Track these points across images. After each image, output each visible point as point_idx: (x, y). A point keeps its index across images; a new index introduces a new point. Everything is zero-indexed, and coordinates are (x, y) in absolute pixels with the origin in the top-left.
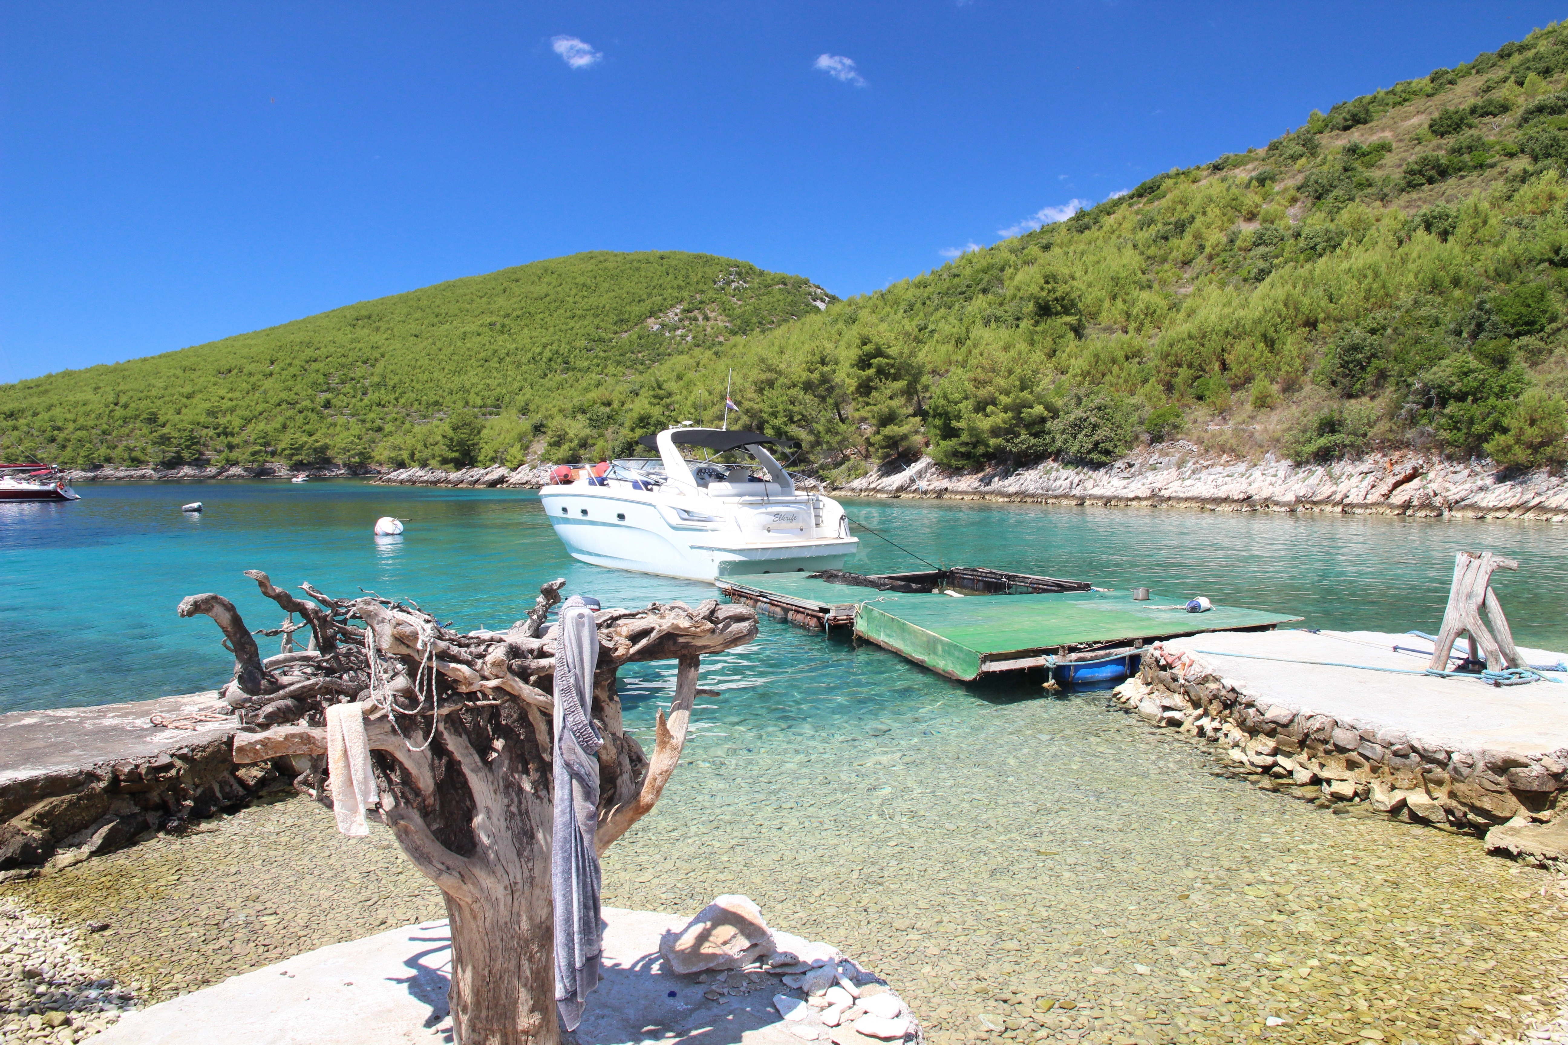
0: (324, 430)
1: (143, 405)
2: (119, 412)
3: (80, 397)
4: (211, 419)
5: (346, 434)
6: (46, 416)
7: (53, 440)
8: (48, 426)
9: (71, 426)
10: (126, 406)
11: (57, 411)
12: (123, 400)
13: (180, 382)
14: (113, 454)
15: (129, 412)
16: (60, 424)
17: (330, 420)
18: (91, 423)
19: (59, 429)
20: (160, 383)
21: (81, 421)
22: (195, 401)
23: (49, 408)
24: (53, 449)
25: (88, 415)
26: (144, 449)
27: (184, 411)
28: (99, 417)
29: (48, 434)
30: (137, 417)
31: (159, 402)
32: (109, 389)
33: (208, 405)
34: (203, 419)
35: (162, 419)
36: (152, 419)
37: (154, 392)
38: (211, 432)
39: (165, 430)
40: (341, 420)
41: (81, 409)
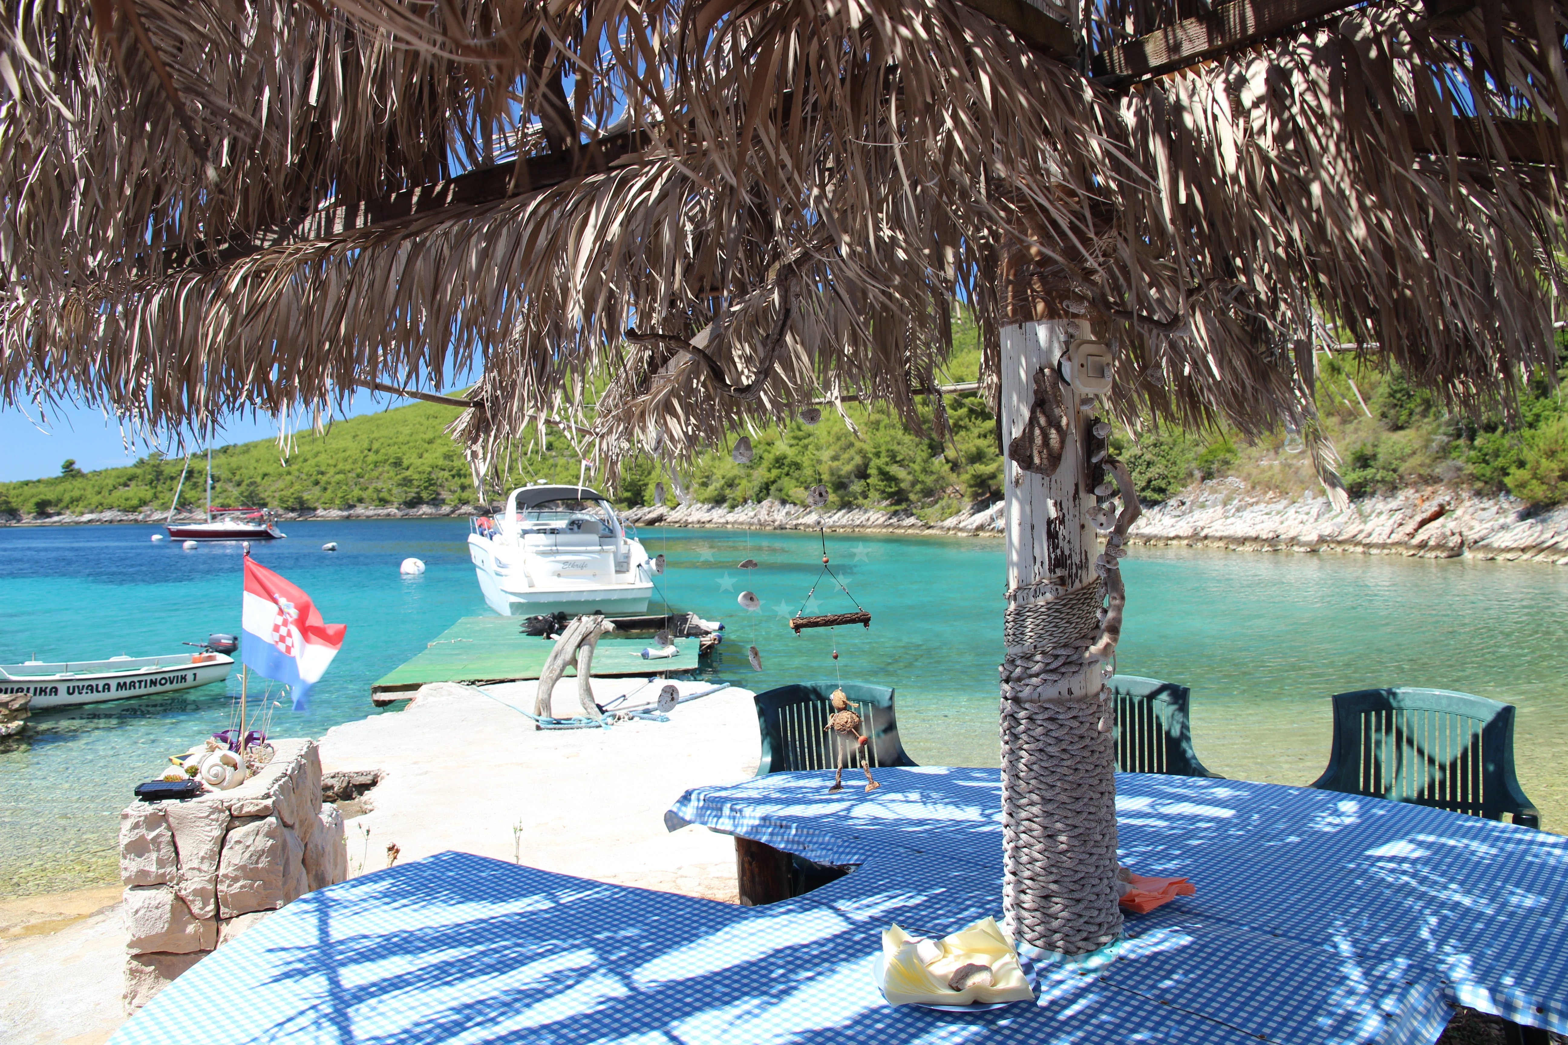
0: (546, 471)
1: (392, 450)
2: (372, 457)
3: (341, 444)
4: (447, 462)
5: (565, 474)
6: (312, 462)
7: (317, 483)
8: (314, 471)
9: (332, 471)
10: (377, 452)
11: (322, 457)
12: (375, 446)
13: (423, 429)
14: (364, 495)
15: (380, 457)
16: (323, 469)
17: (551, 461)
18: (348, 467)
19: (322, 473)
20: (406, 430)
21: (340, 466)
22: (434, 446)
23: (316, 455)
24: (317, 490)
25: (346, 460)
26: (390, 490)
27: (426, 455)
28: (355, 462)
29: (314, 478)
30: (386, 461)
31: (405, 448)
32: (365, 436)
33: (445, 449)
34: (440, 462)
35: (406, 463)
36: (398, 463)
37: (401, 439)
38: (446, 474)
39: (408, 473)
40: (561, 461)
41: (342, 455)
